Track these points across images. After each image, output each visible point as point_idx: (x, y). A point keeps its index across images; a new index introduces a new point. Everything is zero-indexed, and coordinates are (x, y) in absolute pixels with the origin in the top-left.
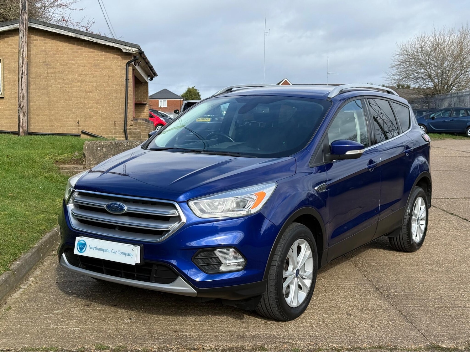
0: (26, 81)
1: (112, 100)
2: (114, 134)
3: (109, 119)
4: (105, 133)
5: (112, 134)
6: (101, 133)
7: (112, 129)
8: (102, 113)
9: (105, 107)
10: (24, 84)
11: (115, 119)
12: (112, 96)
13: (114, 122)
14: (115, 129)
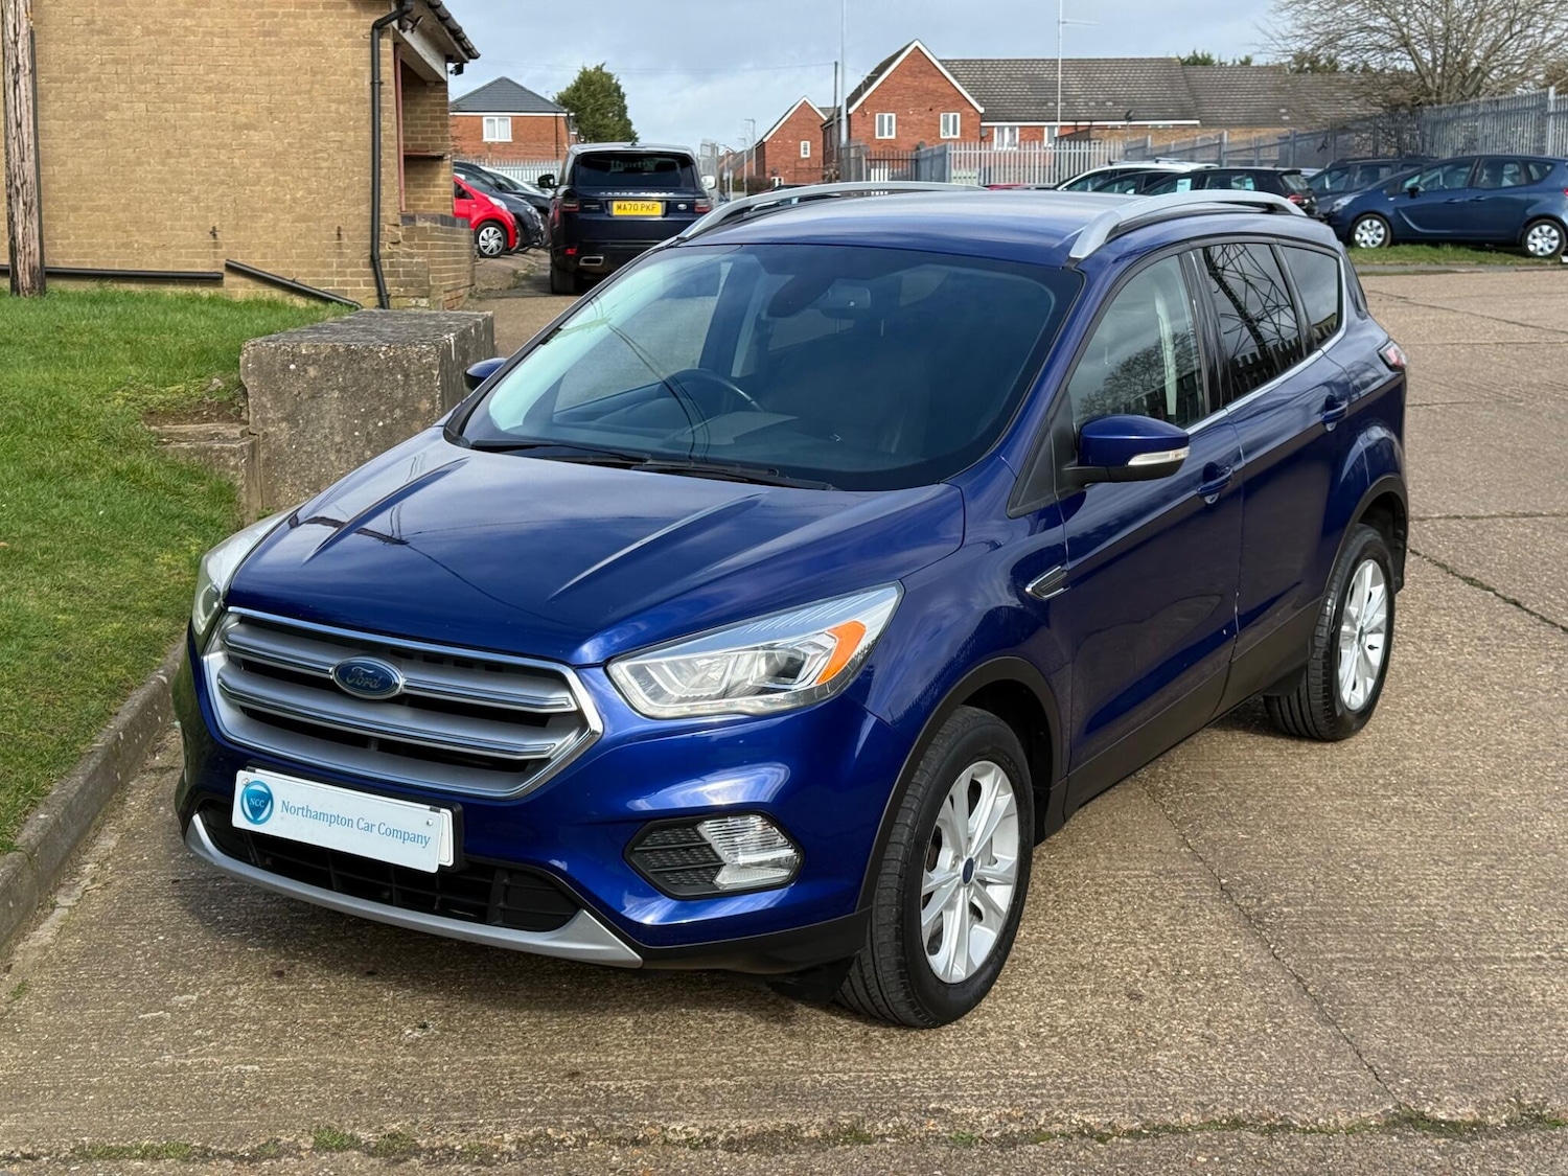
0: (30, 95)
1: (325, 155)
2: (338, 273)
3: (320, 219)
4: (305, 270)
5: (331, 274)
6: (294, 270)
7: (329, 256)
8: (294, 200)
9: (305, 180)
10: (24, 107)
11: (339, 223)
12: (328, 142)
13: (334, 232)
14: (340, 255)
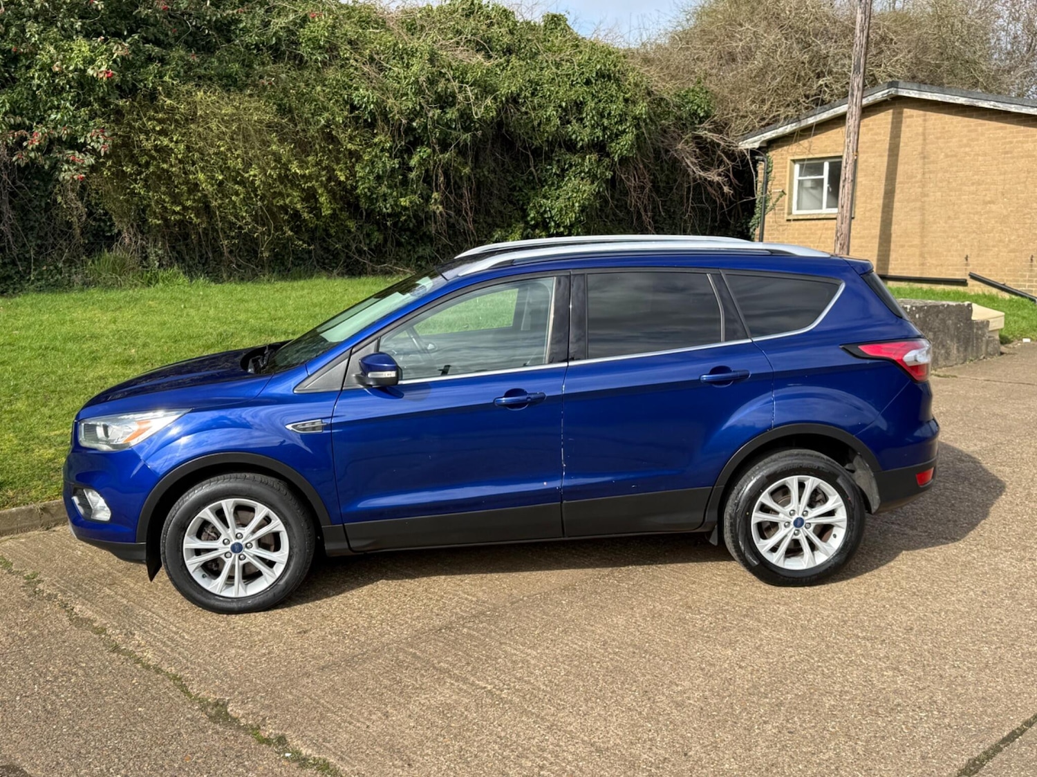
1: (1029, 216)
2: (1029, 281)
3: (1022, 251)
4: (1011, 279)
5: (1025, 281)
6: (1005, 278)
7: (1025, 271)
8: (1010, 241)
9: (1017, 230)
11: (1033, 253)
12: (1031, 209)
13: (1029, 258)
14: (1031, 271)
